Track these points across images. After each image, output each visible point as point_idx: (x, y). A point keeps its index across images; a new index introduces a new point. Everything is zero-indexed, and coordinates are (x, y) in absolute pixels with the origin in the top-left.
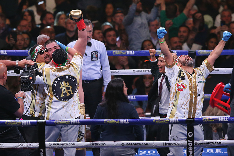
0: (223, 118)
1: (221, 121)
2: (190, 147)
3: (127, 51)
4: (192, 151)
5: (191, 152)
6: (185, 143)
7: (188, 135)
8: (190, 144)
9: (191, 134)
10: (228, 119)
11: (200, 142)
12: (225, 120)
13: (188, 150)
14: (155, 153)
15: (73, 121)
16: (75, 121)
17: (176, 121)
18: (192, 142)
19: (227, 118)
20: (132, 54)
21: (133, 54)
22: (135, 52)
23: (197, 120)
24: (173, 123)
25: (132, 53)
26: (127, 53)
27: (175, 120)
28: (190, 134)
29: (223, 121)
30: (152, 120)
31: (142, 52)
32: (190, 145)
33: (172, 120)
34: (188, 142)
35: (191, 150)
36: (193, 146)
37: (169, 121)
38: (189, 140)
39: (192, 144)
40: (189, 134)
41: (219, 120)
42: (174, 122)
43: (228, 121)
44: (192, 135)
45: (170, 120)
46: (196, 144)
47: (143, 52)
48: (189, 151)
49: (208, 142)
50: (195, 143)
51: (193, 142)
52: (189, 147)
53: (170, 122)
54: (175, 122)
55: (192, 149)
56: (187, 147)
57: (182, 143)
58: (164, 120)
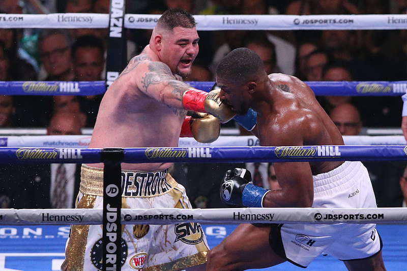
0: (198, 149)
1: (194, 156)
2: (111, 223)
4: (115, 235)
5: (113, 237)
6: (98, 216)
7: (107, 192)
8: (112, 214)
9: (114, 190)
10: (212, 151)
11: (138, 215)
12: (203, 156)
13: (105, 231)
14: (17, 235)
17: (76, 154)
18: (115, 209)
19: (208, 150)
23: (131, 153)
24: (68, 159)
27: (74, 152)
28: (112, 189)
29: (198, 156)
30: (12, 150)
32: (112, 217)
33: (65, 151)
34: (105, 211)
35: (113, 232)
36: (118, 222)
37: (59, 153)
38: (108, 205)
39: (115, 215)
40: (108, 189)
41: (188, 154)
42: (69, 157)
43: (210, 156)
44: (117, 192)
45: (61, 150)
48: (108, 234)
49: (159, 213)
50: (125, 217)
51: (119, 212)
52: (108, 224)
54: (74, 157)
55: (115, 229)
56: (104, 222)
57: (90, 216)
58: (44, 150)
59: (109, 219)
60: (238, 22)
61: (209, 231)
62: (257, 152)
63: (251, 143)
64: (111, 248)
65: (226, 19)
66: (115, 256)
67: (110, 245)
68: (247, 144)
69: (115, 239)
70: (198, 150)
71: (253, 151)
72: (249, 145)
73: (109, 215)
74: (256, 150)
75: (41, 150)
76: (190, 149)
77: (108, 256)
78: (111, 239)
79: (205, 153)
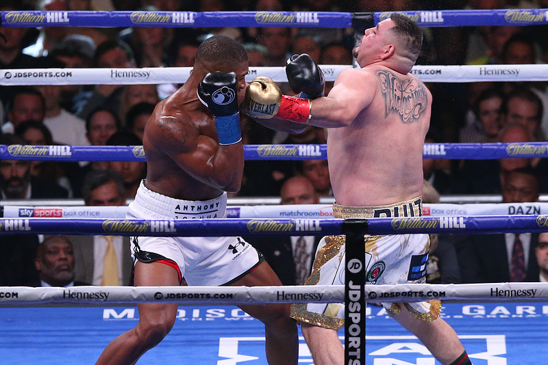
1: (446, 227)
2: (354, 302)
3: (174, 13)
4: (358, 315)
5: (356, 318)
6: (340, 294)
7: (349, 268)
8: (355, 292)
9: (357, 266)
10: (466, 220)
11: (384, 292)
12: (456, 226)
13: (347, 312)
15: (12, 222)
16: (16, 222)
17: (314, 225)
18: (358, 287)
20: (186, 21)
21: (192, 21)
22: (196, 16)
23: (375, 224)
24: (305, 231)
25: (189, 18)
26: (171, 18)
27: (311, 223)
28: (354, 264)
29: (451, 226)
30: (243, 222)
31: (215, 15)
32: (355, 296)
33: (302, 222)
34: (347, 289)
35: (356, 312)
36: (362, 301)
37: (295, 225)
38: (351, 283)
39: (358, 293)
40: (350, 265)
41: (439, 224)
42: (307, 229)
43: (464, 226)
44: (361, 267)
45: (297, 222)
46: (373, 295)
47: (219, 16)
48: (350, 315)
49: (407, 290)
50: (370, 295)
51: (362, 290)
52: (351, 303)
53: (297, 229)
54: (312, 229)
55: (359, 309)
56: (347, 300)
57: (330, 294)
58: (278, 222)
59: (351, 298)
60: (497, 73)
61: (466, 310)
62: (517, 221)
63: (512, 211)
64: (355, 330)
65: (483, 69)
66: (358, 340)
67: (352, 326)
68: (508, 212)
69: (358, 321)
70: (451, 220)
71: (512, 220)
72: (510, 214)
73: (351, 293)
74: (516, 218)
75: (275, 222)
76: (441, 219)
77: (350, 339)
78: (354, 320)
79: (458, 223)
